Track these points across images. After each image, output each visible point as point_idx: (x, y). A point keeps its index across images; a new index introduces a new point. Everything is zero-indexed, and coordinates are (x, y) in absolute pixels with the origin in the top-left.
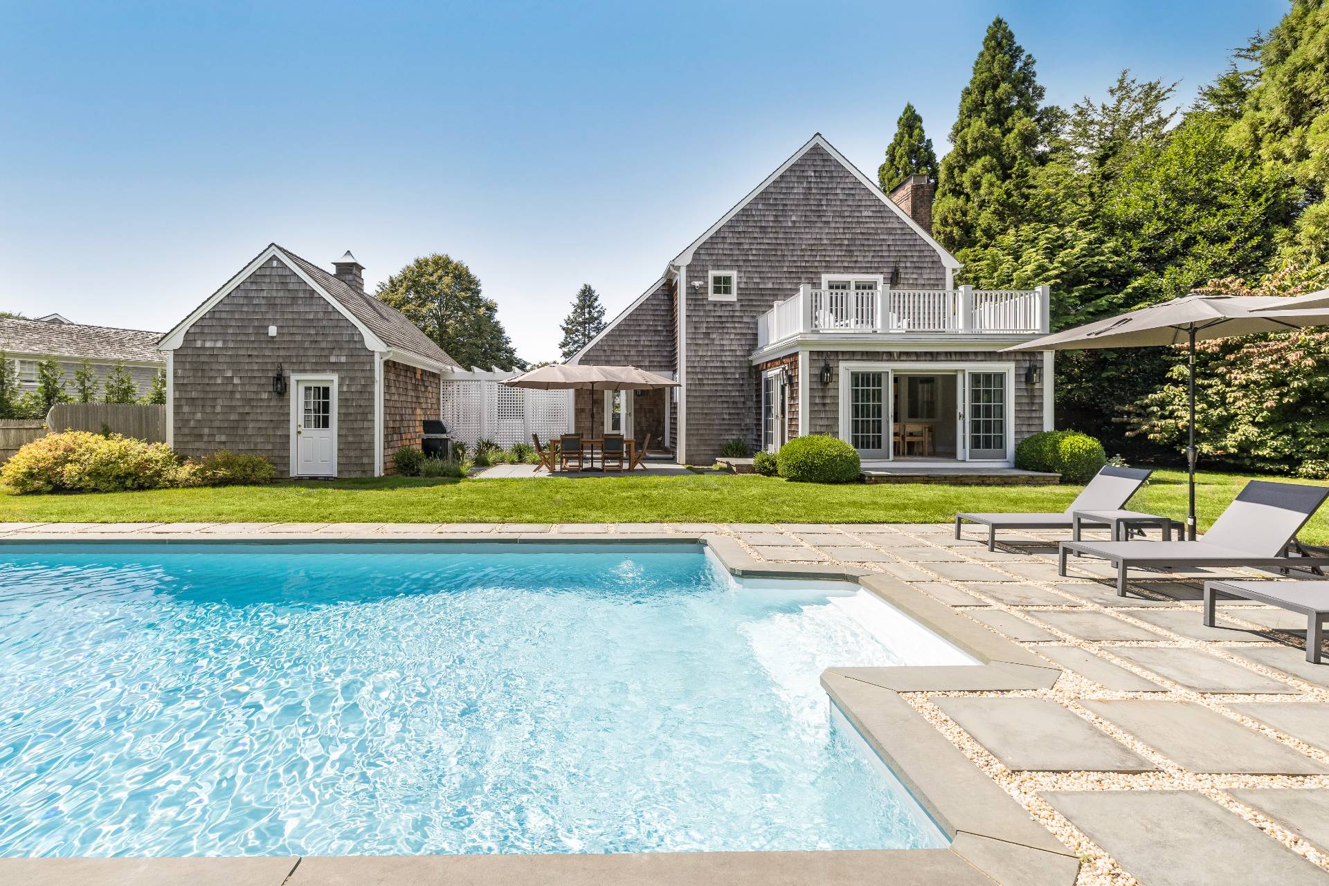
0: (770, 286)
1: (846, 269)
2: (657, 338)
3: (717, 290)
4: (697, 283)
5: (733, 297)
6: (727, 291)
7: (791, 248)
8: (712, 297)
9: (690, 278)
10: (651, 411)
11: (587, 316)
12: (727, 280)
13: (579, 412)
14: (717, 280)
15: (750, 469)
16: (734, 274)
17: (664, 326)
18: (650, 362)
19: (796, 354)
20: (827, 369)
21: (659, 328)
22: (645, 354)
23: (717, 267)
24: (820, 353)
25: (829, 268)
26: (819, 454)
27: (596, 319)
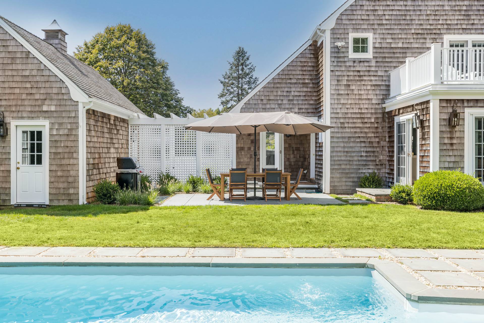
0: (400, 45)
1: (465, 30)
2: (305, 89)
3: (356, 50)
4: (339, 44)
5: (369, 55)
6: (364, 50)
7: (418, 13)
8: (352, 55)
9: (334, 39)
10: (298, 149)
11: (240, 72)
12: (364, 41)
13: (239, 150)
14: (356, 41)
15: (388, 198)
16: (370, 36)
17: (311, 79)
18: (300, 109)
19: (428, 102)
20: (455, 114)
21: (307, 81)
22: (295, 102)
23: (356, 30)
24: (448, 101)
25: (450, 29)
26: (451, 187)
27: (248, 74)
